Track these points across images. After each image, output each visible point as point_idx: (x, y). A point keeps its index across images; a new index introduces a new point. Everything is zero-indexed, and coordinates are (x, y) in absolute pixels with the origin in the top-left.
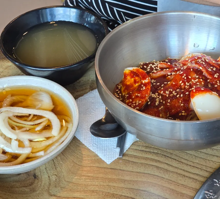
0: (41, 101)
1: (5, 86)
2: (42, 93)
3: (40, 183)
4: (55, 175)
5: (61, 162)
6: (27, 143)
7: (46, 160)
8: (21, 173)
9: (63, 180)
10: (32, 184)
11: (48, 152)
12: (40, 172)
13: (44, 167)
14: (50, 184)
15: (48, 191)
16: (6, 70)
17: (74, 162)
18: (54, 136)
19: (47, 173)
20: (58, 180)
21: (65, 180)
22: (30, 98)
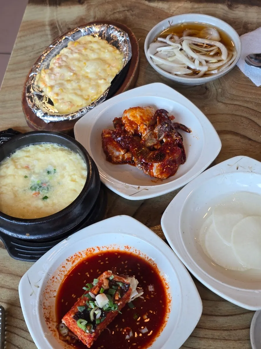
0: (210, 35)
1: (183, 21)
2: (211, 29)
3: (210, 93)
4: (221, 88)
5: (224, 80)
6: (204, 63)
7: (220, 76)
8: (197, 85)
9: (227, 93)
10: (205, 93)
11: (221, 70)
12: (210, 86)
13: (212, 83)
14: (217, 95)
15: (217, 99)
16: (177, 10)
17: (234, 81)
18: (223, 60)
19: (215, 87)
20: (223, 92)
21: (228, 93)
22: (202, 32)
